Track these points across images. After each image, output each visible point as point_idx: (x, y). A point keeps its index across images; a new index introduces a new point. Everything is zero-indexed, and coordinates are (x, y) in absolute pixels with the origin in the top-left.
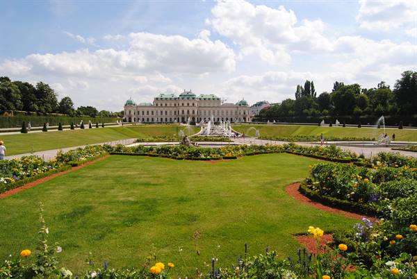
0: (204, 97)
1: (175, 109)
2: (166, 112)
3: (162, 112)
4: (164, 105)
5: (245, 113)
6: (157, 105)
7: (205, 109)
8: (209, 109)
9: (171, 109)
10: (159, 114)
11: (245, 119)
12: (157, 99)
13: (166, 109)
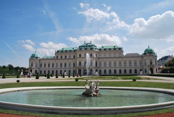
0: (104, 48)
1: (74, 61)
2: (65, 64)
3: (61, 64)
4: (63, 57)
5: (151, 63)
6: (57, 57)
7: (105, 60)
8: (110, 60)
9: (70, 61)
10: (59, 66)
11: (152, 70)
12: (58, 51)
13: (65, 61)
